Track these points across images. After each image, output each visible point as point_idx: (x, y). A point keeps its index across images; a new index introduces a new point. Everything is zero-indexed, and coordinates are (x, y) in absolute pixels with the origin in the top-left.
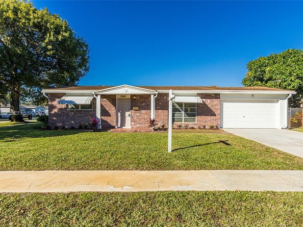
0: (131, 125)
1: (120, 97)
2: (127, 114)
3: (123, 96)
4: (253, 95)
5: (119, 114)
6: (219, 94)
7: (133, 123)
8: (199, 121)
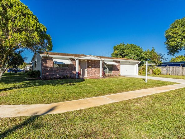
0: (87, 75)
1: (82, 61)
2: (85, 70)
3: (84, 60)
4: (129, 62)
5: (82, 70)
6: (120, 61)
7: (88, 74)
8: (113, 73)
